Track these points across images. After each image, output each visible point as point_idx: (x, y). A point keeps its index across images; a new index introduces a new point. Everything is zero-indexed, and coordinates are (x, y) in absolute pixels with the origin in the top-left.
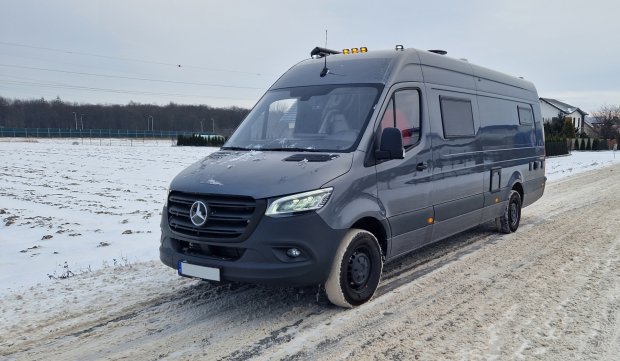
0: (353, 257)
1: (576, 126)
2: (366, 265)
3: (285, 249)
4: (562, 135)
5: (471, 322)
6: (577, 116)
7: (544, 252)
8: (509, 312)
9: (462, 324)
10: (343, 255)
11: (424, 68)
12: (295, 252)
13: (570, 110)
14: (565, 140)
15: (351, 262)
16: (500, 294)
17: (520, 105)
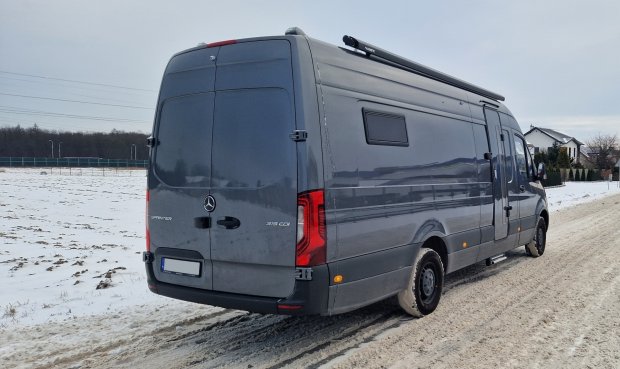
1: (572, 155)
4: (556, 165)
6: (573, 146)
13: (565, 141)
14: (558, 171)
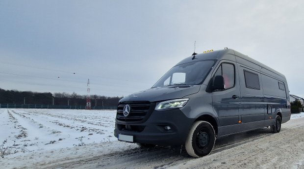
0: (200, 133)
1: (302, 104)
2: (207, 138)
3: (163, 126)
4: (297, 107)
5: (255, 164)
6: (302, 101)
7: (291, 139)
8: (274, 159)
9: (250, 164)
10: (194, 131)
11: (237, 57)
12: (169, 128)
13: (299, 99)
14: (298, 109)
15: (199, 135)
16: (271, 153)
17: (279, 82)
